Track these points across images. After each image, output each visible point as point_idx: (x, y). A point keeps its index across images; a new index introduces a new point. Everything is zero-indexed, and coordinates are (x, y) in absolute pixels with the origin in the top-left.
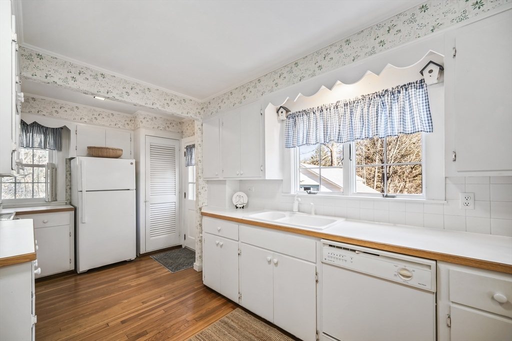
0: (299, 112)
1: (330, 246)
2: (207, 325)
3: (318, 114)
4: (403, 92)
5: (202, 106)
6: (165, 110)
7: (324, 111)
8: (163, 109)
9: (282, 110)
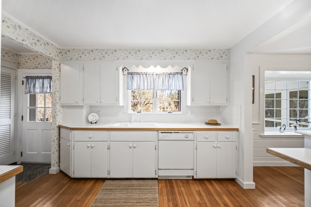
0: (135, 72)
1: (162, 133)
2: (94, 196)
3: (144, 75)
4: (176, 75)
5: (59, 51)
6: (33, 48)
7: (147, 75)
8: (31, 46)
9: (125, 69)
